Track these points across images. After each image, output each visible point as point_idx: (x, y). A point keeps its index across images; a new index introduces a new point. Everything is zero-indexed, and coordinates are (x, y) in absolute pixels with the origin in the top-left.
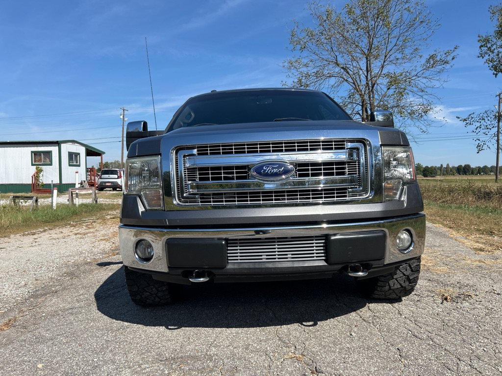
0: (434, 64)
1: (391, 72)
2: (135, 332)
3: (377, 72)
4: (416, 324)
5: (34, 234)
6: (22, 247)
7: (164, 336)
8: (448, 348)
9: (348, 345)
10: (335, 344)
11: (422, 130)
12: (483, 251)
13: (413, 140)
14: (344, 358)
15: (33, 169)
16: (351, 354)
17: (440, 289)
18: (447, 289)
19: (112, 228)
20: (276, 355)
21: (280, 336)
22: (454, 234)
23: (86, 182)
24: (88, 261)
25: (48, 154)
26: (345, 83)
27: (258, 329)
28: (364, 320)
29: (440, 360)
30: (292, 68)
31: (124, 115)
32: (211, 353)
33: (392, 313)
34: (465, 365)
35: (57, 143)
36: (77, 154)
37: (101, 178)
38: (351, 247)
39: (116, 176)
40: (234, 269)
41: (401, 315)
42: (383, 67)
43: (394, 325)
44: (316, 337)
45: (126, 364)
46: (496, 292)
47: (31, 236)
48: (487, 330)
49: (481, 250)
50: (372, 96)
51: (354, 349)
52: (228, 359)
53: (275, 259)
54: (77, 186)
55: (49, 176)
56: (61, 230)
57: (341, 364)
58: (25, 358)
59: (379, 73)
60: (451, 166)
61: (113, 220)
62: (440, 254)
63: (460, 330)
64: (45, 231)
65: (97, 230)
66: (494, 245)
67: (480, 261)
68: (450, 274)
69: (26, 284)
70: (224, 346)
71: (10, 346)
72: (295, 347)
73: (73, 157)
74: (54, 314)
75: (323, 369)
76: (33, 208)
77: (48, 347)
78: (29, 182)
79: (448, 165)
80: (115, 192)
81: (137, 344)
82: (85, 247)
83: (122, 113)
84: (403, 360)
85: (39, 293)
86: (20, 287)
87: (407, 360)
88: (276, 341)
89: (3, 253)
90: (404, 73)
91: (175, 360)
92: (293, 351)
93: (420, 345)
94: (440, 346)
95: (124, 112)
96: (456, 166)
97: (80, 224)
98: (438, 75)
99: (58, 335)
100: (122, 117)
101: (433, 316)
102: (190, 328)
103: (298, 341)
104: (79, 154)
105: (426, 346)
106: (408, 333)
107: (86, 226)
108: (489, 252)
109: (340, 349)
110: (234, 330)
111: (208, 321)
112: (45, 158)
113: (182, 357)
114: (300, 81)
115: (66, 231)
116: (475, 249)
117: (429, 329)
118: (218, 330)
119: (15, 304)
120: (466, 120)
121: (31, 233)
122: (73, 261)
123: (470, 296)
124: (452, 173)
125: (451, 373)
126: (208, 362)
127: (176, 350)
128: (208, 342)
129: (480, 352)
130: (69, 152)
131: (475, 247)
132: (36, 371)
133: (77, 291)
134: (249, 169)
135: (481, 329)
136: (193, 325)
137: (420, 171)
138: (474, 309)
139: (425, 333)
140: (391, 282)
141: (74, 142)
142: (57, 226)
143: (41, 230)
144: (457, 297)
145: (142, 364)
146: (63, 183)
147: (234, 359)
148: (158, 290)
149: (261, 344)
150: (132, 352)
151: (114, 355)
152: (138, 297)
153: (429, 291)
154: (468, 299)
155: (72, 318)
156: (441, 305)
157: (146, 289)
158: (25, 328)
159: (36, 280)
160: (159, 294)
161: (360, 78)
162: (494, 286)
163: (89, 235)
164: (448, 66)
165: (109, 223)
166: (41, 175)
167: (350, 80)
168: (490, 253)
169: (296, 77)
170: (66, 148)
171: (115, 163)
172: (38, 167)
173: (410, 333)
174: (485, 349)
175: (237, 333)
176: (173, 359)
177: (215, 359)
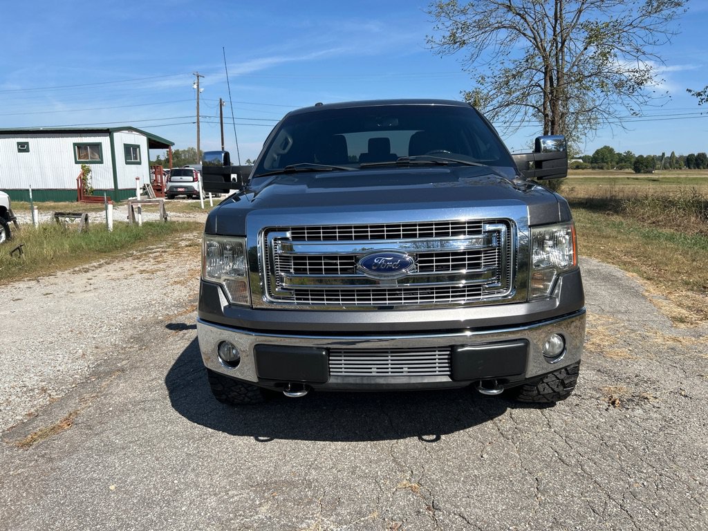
0: (658, 7)
1: (591, 21)
2: (221, 442)
3: (570, 20)
4: (566, 442)
5: (87, 271)
6: (74, 292)
7: (255, 451)
8: (598, 479)
9: (476, 472)
10: (460, 469)
11: (632, 112)
12: (683, 322)
13: (619, 124)
14: (468, 491)
15: (78, 170)
16: (478, 485)
17: (609, 386)
18: (619, 386)
19: (188, 262)
20: (388, 482)
21: (395, 455)
22: (651, 290)
23: (151, 186)
24: (160, 318)
25: (97, 147)
26: (522, 38)
27: (369, 444)
28: (502, 434)
29: (585, 497)
30: (443, 14)
31: (198, 83)
32: (311, 478)
33: (539, 424)
34: (615, 506)
35: (108, 132)
36: (136, 147)
37: (171, 181)
38: (482, 361)
39: (191, 178)
40: (337, 384)
41: (550, 427)
42: (580, 11)
43: (538, 443)
44: (438, 459)
45: (212, 489)
46: (683, 393)
47: (84, 274)
48: (655, 454)
49: (682, 320)
50: (560, 57)
51: (482, 478)
52: (330, 486)
53: (388, 372)
54: (139, 192)
55: (101, 179)
56: (121, 265)
57: (464, 499)
58: (95, 475)
59: (574, 22)
60: (677, 155)
61: (190, 248)
62: (623, 326)
63: (620, 453)
64: (100, 266)
65: (168, 267)
66: (702, 311)
67: (675, 340)
68: (629, 361)
69: (84, 355)
70: (326, 467)
71: (74, 456)
72: (412, 472)
73: (131, 152)
74: (123, 409)
75: (441, 506)
76: (82, 229)
77: (120, 459)
78: (74, 186)
79: (673, 153)
80: (190, 201)
81: (224, 461)
82: (156, 295)
83: (196, 81)
84: (539, 495)
85: (101, 369)
86: (77, 359)
87: (544, 495)
88: (389, 463)
89: (50, 302)
90: (612, 24)
91: (267, 487)
92: (408, 478)
93: (565, 474)
94: (590, 476)
95: (198, 79)
96: (686, 154)
97: (145, 255)
98: (664, 24)
99: (130, 442)
100: (195, 86)
101: (590, 430)
102: (287, 441)
103: (415, 464)
104: (138, 146)
105: (572, 476)
106: (553, 455)
107: (155, 258)
108: (692, 324)
109: (466, 477)
110: (340, 444)
111: (309, 430)
112: (92, 153)
113: (275, 482)
114: (454, 35)
115: (128, 265)
116: (675, 319)
117: (580, 449)
118: (320, 444)
119: (74, 386)
120: (702, 95)
121: (83, 269)
122: (140, 318)
123: (647, 398)
124: (677, 165)
125: (594, 517)
126: (307, 490)
127: (269, 472)
128: (308, 461)
129: (637, 488)
130: (124, 144)
131: (673, 315)
132: (108, 494)
133: (149, 374)
134: (357, 260)
135: (648, 453)
136: (290, 435)
137: (631, 163)
138: (647, 419)
139: (574, 456)
140: (540, 387)
141: (130, 129)
142: (116, 258)
143: (95, 264)
144: (628, 400)
145: (229, 490)
146: (119, 188)
147: (336, 487)
148: (247, 390)
149: (371, 466)
150: (218, 473)
151: (197, 476)
152: (224, 397)
153: (594, 389)
154: (642, 403)
155: (145, 417)
156: (604, 413)
157: (233, 388)
158: (91, 429)
159: (97, 348)
160: (249, 394)
161: (544, 28)
162: (685, 382)
163: (158, 273)
164: (680, 10)
165: (184, 253)
166: (89, 177)
167: (529, 33)
168: (692, 326)
169: (448, 29)
170: (121, 139)
171: (188, 151)
172: (84, 165)
173: (557, 455)
174: (645, 483)
175: (343, 450)
176: (266, 484)
177: (315, 486)
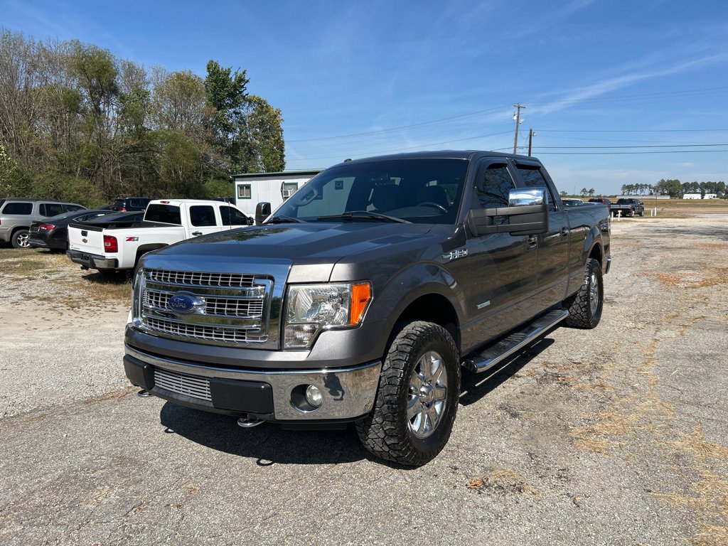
53: (180, 391)
83: (516, 113)
95: (519, 111)
100: (515, 118)
